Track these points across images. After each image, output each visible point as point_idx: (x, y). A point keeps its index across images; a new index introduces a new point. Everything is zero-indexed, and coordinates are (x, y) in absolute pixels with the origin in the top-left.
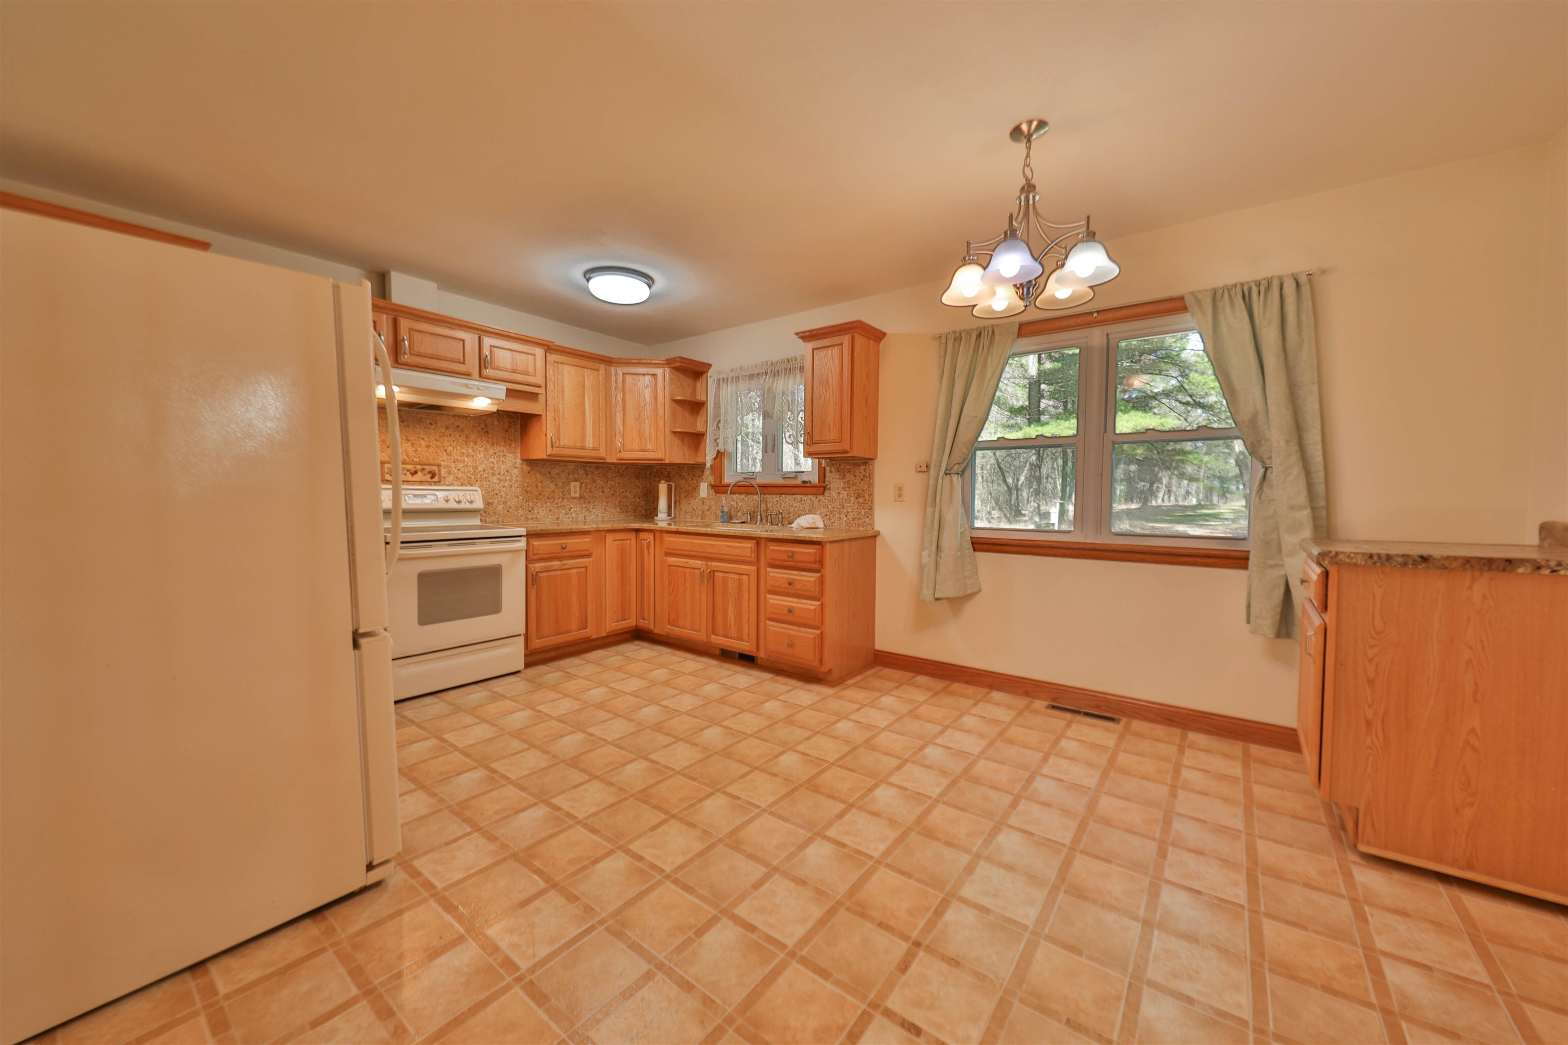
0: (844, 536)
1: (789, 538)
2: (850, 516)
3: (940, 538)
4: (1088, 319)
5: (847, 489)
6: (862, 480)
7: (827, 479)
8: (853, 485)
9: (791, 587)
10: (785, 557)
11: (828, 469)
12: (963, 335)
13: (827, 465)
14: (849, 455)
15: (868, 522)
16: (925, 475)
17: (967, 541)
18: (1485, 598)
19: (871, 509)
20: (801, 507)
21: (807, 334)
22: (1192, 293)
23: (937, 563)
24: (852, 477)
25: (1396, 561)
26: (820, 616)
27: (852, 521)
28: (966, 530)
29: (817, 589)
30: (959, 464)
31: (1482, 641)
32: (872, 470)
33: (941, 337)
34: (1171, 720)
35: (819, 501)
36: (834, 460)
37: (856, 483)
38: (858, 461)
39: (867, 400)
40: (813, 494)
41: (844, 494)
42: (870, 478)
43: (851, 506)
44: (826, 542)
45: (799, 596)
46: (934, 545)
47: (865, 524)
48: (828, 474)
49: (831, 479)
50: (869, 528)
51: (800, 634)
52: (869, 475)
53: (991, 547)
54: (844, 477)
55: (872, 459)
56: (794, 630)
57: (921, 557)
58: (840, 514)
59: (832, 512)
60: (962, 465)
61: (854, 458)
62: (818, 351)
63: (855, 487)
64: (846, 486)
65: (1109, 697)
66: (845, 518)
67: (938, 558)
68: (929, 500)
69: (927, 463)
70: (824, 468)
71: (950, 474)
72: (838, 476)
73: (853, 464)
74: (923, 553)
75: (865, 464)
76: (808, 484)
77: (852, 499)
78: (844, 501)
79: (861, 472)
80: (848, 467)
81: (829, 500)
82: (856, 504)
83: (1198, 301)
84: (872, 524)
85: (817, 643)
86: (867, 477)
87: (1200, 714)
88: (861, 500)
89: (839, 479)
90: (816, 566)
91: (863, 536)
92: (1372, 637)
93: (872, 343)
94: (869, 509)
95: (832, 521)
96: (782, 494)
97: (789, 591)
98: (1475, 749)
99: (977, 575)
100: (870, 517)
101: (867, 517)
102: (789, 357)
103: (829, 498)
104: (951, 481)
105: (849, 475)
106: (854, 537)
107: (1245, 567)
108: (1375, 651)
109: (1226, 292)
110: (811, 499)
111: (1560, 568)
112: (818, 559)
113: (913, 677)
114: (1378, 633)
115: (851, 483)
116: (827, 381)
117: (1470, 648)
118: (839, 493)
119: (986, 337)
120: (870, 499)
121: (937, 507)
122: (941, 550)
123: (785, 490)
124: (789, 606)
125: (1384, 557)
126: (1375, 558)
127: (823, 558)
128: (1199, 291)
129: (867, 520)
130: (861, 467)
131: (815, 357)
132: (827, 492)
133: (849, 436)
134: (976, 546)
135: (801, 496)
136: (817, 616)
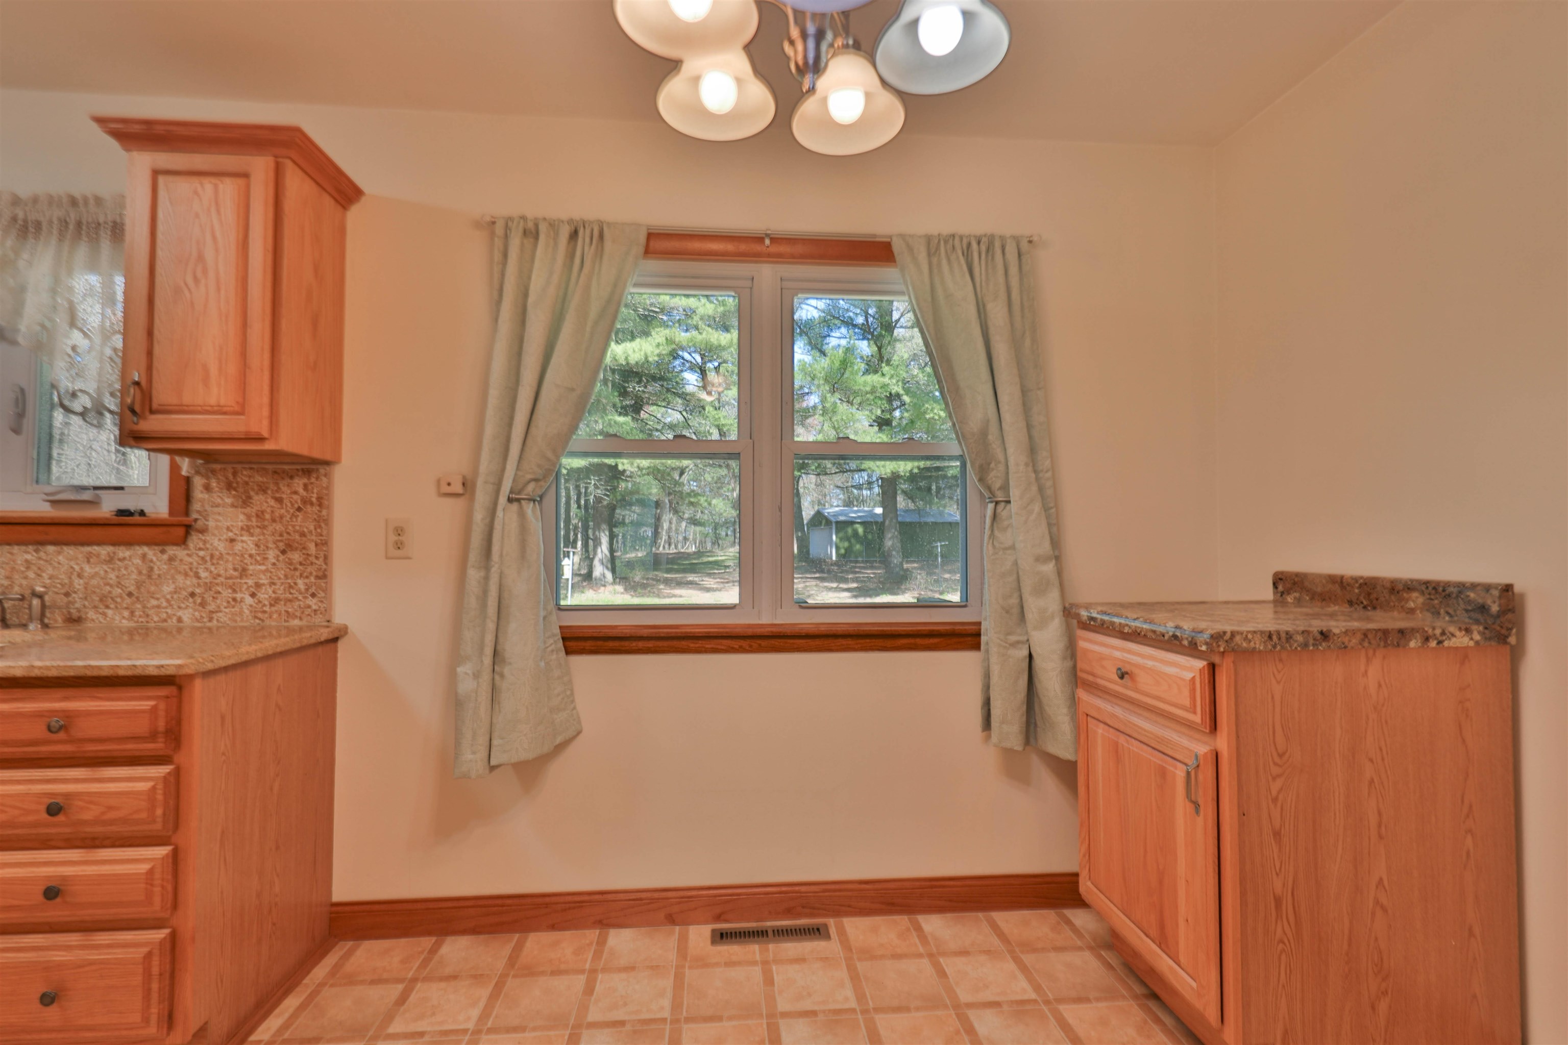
0: (249, 650)
1: (54, 673)
2: (265, 595)
3: (500, 635)
4: (757, 248)
5: (258, 531)
6: (299, 509)
7: (196, 506)
8: (274, 521)
9: (61, 818)
10: (38, 730)
11: (198, 482)
12: (543, 228)
13: (198, 473)
14: (268, 446)
15: (314, 607)
16: (460, 503)
17: (554, 635)
18: (1380, 686)
19: (324, 576)
20: (112, 576)
21: (136, 128)
22: (902, 236)
23: (494, 689)
24: (272, 502)
25: (1296, 641)
26: (170, 888)
27: (271, 605)
28: (551, 613)
29: (159, 812)
30: (536, 480)
31: (1381, 749)
32: (327, 488)
33: (494, 223)
34: (893, 904)
35: (171, 559)
36: (216, 461)
37: (281, 517)
38: (286, 467)
39: (315, 324)
40: (149, 543)
41: (247, 543)
42: (320, 505)
43: (267, 570)
44: (191, 677)
45: (92, 842)
46: (489, 651)
47: (308, 611)
48: (198, 493)
49: (208, 508)
50: (318, 620)
51: (94, 956)
52: (319, 499)
53: (600, 643)
54: (246, 502)
55: (327, 463)
56: (69, 948)
57: (452, 677)
58: (235, 591)
59: (208, 587)
60: (542, 483)
61: (279, 456)
62: (170, 178)
63: (279, 527)
64: (254, 524)
65: (803, 889)
66: (249, 600)
67: (497, 677)
68: (474, 556)
69: (464, 477)
70: (188, 480)
71: (518, 500)
72: (229, 501)
73: (275, 472)
74: (460, 670)
75: (307, 473)
76: (137, 519)
77: (271, 555)
78: (248, 560)
79: (296, 493)
80: (259, 478)
81: (203, 558)
82: (281, 565)
83: (910, 249)
84: (327, 611)
85: (155, 970)
86: (312, 504)
87: (928, 883)
88: (296, 556)
89: (233, 506)
90: (158, 746)
91: (305, 642)
92: (1275, 764)
93: (328, 201)
94: (317, 577)
95: (212, 607)
96: (43, 543)
97: (53, 830)
98: (1384, 909)
99: (573, 701)
100: (323, 594)
101: (313, 595)
102: (77, 194)
103: (201, 553)
104: (522, 514)
105: (261, 497)
106: (279, 650)
107: (977, 647)
108: (1279, 783)
109: (942, 243)
110: (144, 556)
111: (1444, 638)
112: (161, 725)
113: (434, 951)
114: (1281, 756)
115: (267, 516)
116: (201, 258)
117: (1371, 760)
118: (232, 540)
119: (587, 240)
120: (322, 554)
121: (494, 570)
122: (503, 661)
123: (54, 532)
124: (48, 878)
125: (1283, 635)
126: (1275, 638)
127: (179, 722)
128: (910, 236)
129: (312, 602)
130: (296, 480)
131: (162, 194)
132: (195, 540)
133: (266, 400)
134: (570, 644)
135: (110, 549)
136: (157, 890)
